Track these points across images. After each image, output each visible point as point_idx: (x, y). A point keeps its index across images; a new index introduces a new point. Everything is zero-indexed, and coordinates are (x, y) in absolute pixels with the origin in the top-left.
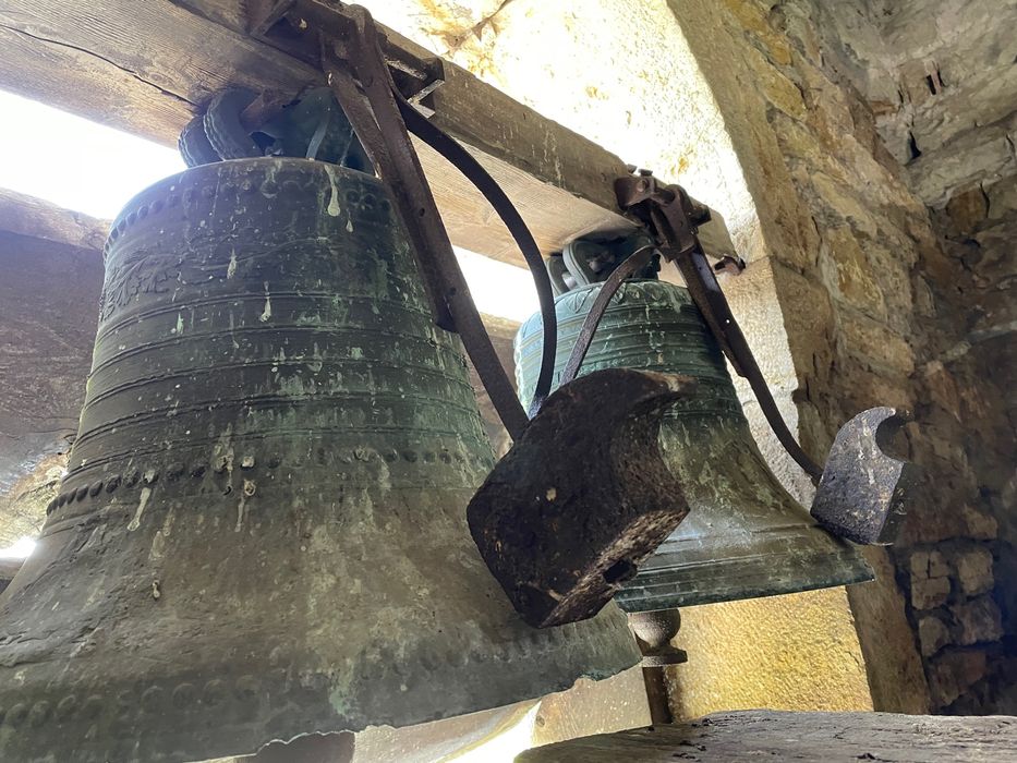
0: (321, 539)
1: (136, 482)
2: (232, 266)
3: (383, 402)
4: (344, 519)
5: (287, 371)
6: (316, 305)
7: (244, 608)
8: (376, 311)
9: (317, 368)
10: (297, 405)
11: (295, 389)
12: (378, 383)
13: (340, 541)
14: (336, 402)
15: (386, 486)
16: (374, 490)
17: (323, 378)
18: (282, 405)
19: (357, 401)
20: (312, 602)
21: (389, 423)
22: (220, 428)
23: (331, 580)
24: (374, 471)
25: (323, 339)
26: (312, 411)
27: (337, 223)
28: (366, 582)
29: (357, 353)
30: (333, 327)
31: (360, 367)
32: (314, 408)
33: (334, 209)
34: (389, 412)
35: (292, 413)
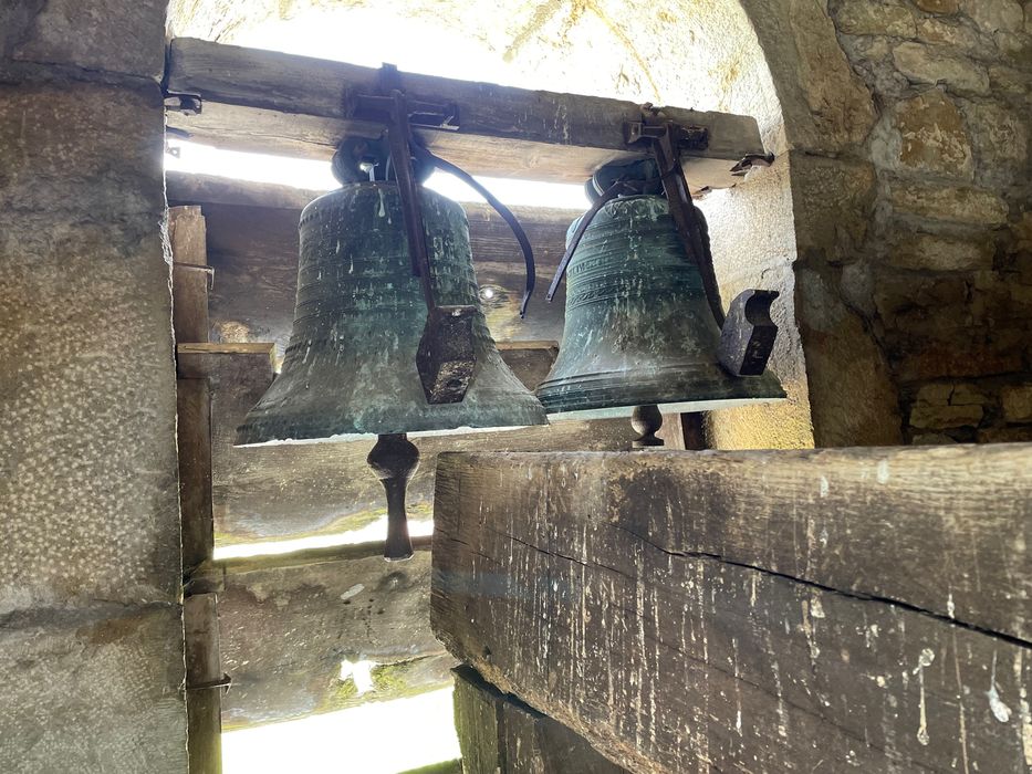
0: (365, 369)
1: (306, 345)
2: (338, 248)
3: (400, 308)
4: (375, 361)
5: (359, 297)
6: (372, 264)
7: (332, 392)
8: (401, 263)
9: (371, 295)
10: (362, 312)
11: (362, 305)
12: (399, 300)
13: (371, 370)
14: (379, 310)
15: (396, 347)
16: (390, 348)
17: (373, 300)
18: (356, 312)
19: (388, 309)
20: (355, 391)
21: (403, 318)
22: (333, 323)
23: (364, 384)
24: (392, 341)
25: (375, 281)
26: (367, 315)
27: (384, 219)
28: (377, 385)
29: (390, 286)
30: (380, 274)
31: (391, 293)
32: (369, 313)
33: (382, 213)
34: (403, 313)
35: (360, 315)
